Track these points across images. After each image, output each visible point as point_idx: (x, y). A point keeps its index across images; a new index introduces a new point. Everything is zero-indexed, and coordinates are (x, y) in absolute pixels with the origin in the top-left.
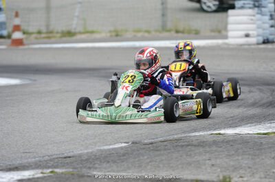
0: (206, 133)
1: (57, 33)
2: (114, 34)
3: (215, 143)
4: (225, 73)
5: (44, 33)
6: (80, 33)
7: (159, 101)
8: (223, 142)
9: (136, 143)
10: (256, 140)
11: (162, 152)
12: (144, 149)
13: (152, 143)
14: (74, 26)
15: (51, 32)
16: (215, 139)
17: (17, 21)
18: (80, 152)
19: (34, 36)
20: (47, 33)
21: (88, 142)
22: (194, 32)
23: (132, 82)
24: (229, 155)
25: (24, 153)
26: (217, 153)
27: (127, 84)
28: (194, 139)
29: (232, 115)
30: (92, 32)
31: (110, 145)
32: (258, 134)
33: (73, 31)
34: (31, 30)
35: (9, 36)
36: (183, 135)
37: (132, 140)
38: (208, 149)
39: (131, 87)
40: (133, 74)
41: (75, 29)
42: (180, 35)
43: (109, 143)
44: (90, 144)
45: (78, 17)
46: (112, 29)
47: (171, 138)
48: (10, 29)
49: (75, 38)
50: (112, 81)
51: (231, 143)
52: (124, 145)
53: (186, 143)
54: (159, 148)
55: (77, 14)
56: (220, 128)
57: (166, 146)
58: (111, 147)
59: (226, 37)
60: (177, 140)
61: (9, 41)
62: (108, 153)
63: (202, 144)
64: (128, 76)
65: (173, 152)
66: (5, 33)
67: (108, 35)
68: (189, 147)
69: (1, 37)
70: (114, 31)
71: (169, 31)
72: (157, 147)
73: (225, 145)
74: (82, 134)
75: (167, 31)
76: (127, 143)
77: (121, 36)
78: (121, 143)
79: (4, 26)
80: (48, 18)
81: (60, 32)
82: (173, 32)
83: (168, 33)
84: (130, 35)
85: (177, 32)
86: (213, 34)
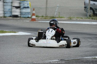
0: (90, 57)
1: (49, 17)
2: (69, 18)
3: (92, 62)
5: (44, 17)
6: (57, 17)
13: (68, 60)
14: (55, 15)
15: (47, 17)
19: (40, 18)
21: (44, 59)
25: (18, 61)
30: (62, 17)
31: (52, 60)
33: (55, 16)
34: (39, 16)
35: (31, 18)
36: (81, 58)
37: (61, 58)
41: (56, 16)
42: (93, 20)
43: (52, 59)
44: (45, 59)
47: (77, 58)
48: (32, 15)
52: (57, 60)
56: (96, 56)
57: (73, 61)
63: (87, 61)
66: (30, 16)
67: (67, 19)
68: (82, 63)
69: (28, 17)
70: (69, 17)
71: (90, 18)
72: (69, 62)
73: (96, 62)
74: (43, 55)
75: (89, 18)
76: (58, 60)
77: (72, 19)
78: (56, 59)
79: (29, 13)
80: (46, 11)
81: (50, 17)
82: (91, 19)
83: (89, 19)
84: (75, 19)
85: (92, 19)
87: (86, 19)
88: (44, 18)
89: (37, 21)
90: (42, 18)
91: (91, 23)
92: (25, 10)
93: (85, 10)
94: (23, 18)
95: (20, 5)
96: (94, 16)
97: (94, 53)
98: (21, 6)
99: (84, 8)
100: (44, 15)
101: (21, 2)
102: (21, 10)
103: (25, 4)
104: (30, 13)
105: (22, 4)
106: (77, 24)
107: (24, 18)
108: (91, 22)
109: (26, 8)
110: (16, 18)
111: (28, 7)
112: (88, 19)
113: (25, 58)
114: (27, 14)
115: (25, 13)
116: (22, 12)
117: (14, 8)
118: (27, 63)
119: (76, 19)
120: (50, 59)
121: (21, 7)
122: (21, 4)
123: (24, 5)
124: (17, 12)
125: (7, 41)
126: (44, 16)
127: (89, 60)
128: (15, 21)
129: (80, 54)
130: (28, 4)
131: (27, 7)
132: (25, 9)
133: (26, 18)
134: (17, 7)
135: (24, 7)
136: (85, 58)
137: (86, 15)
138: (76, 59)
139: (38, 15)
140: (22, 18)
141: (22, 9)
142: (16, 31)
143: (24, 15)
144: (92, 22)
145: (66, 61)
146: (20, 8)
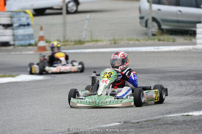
0: (178, 115)
1: (71, 42)
2: (112, 42)
3: (184, 122)
4: (193, 70)
5: (61, 42)
6: (88, 41)
7: (129, 91)
8: (191, 121)
9: (127, 122)
11: (145, 129)
12: (132, 126)
13: (138, 123)
14: (84, 37)
15: (67, 41)
16: (184, 119)
17: (41, 33)
20: (64, 42)
21: (91, 122)
22: (172, 40)
23: (110, 78)
24: (195, 131)
25: (44, 130)
26: (186, 130)
27: (106, 79)
28: (169, 119)
29: (198, 101)
30: (97, 41)
33: (83, 40)
34: (51, 40)
35: (36, 45)
36: (161, 116)
38: (179, 127)
39: (109, 81)
40: (110, 72)
41: (84, 39)
42: (161, 42)
43: (106, 123)
45: (86, 30)
46: (111, 38)
47: (153, 118)
48: (37, 39)
49: (84, 45)
50: (92, 77)
51: (197, 122)
53: (163, 122)
54: (144, 126)
55: (85, 28)
56: (188, 111)
57: (148, 124)
58: (108, 125)
59: (195, 44)
60: (157, 120)
61: (36, 48)
63: (175, 123)
64: (107, 73)
65: (153, 129)
66: (33, 42)
67: (109, 43)
68: (166, 125)
69: (30, 45)
70: (113, 40)
71: (154, 40)
72: (142, 125)
74: (87, 116)
75: (152, 40)
77: (118, 43)
78: (115, 122)
80: (65, 31)
81: (73, 40)
82: (156, 41)
85: (159, 40)
86: (186, 41)
87: (147, 41)
88: (62, 45)
91: (158, 49)
92: (23, 30)
93: (141, 22)
94: (20, 48)
95: (11, 21)
96: (163, 35)
97: (182, 107)
98: (15, 23)
101: (13, 14)
102: (15, 31)
103: (22, 18)
104: (32, 35)
105: (15, 20)
107: (22, 46)
108: (157, 47)
109: (24, 25)
110: (5, 48)
111: (28, 25)
112: (152, 42)
114: (27, 37)
115: (24, 37)
116: (17, 36)
117: (1, 27)
118: (62, 132)
119: (128, 42)
121: (15, 25)
122: (14, 18)
123: (19, 20)
124: (6, 36)
125: (6, 94)
126: (62, 39)
127: (177, 120)
128: (5, 53)
130: (28, 18)
131: (26, 23)
133: (25, 46)
134: (7, 26)
135: (21, 25)
137: (146, 34)
139: (48, 38)
140: (17, 48)
141: (16, 29)
142: (14, 74)
143: (22, 40)
146: (11, 28)
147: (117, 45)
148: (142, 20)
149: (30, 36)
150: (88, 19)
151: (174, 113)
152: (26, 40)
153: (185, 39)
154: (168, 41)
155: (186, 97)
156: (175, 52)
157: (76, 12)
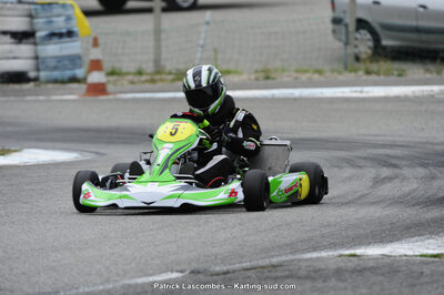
0: (331, 253)
1: (170, 73)
2: (261, 75)
3: (339, 273)
5: (147, 74)
8: (354, 271)
9: (199, 272)
10: (415, 268)
13: (227, 272)
14: (197, 62)
16: (342, 264)
18: (91, 289)
21: (114, 271)
22: (396, 73)
28: (309, 264)
29: (395, 220)
30: (227, 72)
32: (421, 256)
34: (124, 70)
35: (84, 80)
36: (290, 257)
37: (195, 266)
38: (319, 284)
42: (373, 77)
43: (151, 272)
44: (117, 274)
45: (202, 47)
46: (256, 66)
52: (175, 275)
53: (287, 273)
55: (201, 42)
60: (274, 266)
61: (83, 87)
62: (139, 290)
63: (316, 274)
66: (80, 73)
67: (253, 77)
69: (73, 80)
70: (263, 71)
71: (355, 71)
73: (354, 276)
75: (351, 71)
76: (181, 272)
77: (273, 79)
78: (172, 271)
79: (78, 62)
80: (158, 48)
81: (174, 71)
82: (361, 73)
83: (353, 74)
84: (289, 76)
85: (368, 73)
86: (428, 76)
87: (340, 73)
88: (147, 81)
89: (115, 93)
90: (136, 78)
91: (361, 92)
92: (58, 46)
93: (334, 31)
94: (50, 86)
95: (31, 24)
96: (377, 61)
97: (350, 233)
98: (39, 30)
99: (330, 26)
100: (144, 66)
101: (36, 9)
102: (40, 48)
103: (55, 19)
104: (78, 57)
105: (39, 22)
106: (295, 99)
107: (56, 81)
108: (359, 89)
109: (60, 35)
110: (16, 87)
111: (70, 34)
112: (351, 76)
113: (23, 273)
114: (66, 62)
115: (59, 62)
116: (44, 58)
117: (8, 38)
119: (295, 75)
120: (141, 271)
121: (39, 34)
122: (37, 17)
123: (50, 22)
124: (18, 58)
126: (149, 67)
127: (323, 267)
128: (12, 98)
129: (287, 241)
130: (69, 19)
131: (64, 31)
132: (55, 43)
133: (63, 82)
134: (21, 37)
135: (52, 35)
136: (307, 260)
138: (264, 264)
139: (117, 65)
140: (43, 86)
141: (43, 44)
143: (55, 68)
144: (366, 89)
145: (218, 274)
146: (31, 40)
147: (270, 82)
148: (338, 27)
149: (74, 60)
150: (208, 23)
151: (324, 248)
152: (65, 68)
153: (428, 71)
154: (387, 74)
155: (372, 209)
156: (397, 99)
157: (194, 7)
